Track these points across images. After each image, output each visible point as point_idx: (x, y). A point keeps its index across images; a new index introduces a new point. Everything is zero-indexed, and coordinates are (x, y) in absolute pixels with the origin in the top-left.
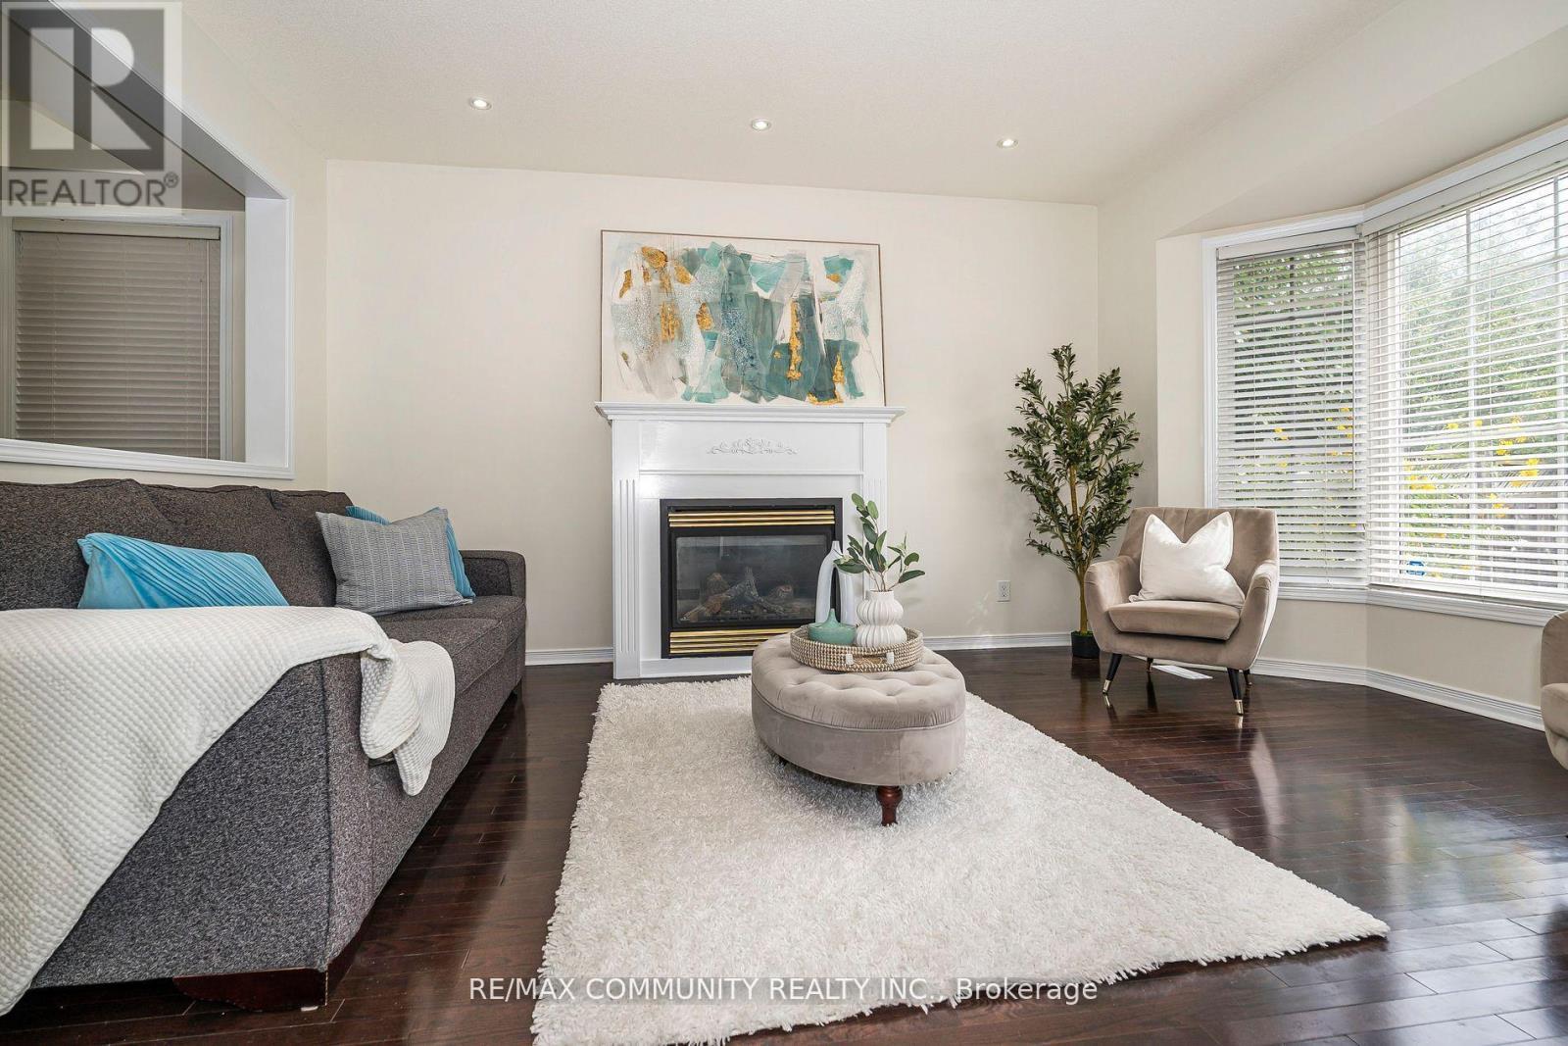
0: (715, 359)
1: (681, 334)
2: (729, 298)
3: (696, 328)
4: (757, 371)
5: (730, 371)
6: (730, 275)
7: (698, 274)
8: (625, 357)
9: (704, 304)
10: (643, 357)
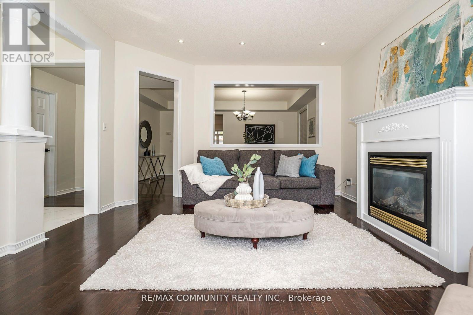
0: (408, 85)
1: (398, 79)
2: (417, 53)
3: (403, 73)
4: (424, 85)
5: (413, 89)
6: (419, 40)
7: (407, 48)
8: (381, 96)
9: (407, 61)
10: (386, 94)
